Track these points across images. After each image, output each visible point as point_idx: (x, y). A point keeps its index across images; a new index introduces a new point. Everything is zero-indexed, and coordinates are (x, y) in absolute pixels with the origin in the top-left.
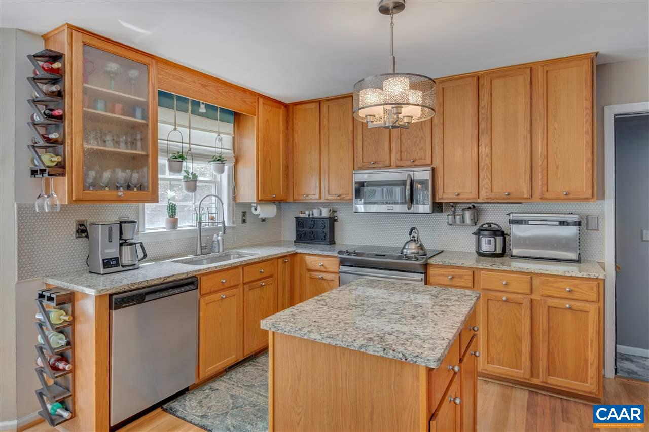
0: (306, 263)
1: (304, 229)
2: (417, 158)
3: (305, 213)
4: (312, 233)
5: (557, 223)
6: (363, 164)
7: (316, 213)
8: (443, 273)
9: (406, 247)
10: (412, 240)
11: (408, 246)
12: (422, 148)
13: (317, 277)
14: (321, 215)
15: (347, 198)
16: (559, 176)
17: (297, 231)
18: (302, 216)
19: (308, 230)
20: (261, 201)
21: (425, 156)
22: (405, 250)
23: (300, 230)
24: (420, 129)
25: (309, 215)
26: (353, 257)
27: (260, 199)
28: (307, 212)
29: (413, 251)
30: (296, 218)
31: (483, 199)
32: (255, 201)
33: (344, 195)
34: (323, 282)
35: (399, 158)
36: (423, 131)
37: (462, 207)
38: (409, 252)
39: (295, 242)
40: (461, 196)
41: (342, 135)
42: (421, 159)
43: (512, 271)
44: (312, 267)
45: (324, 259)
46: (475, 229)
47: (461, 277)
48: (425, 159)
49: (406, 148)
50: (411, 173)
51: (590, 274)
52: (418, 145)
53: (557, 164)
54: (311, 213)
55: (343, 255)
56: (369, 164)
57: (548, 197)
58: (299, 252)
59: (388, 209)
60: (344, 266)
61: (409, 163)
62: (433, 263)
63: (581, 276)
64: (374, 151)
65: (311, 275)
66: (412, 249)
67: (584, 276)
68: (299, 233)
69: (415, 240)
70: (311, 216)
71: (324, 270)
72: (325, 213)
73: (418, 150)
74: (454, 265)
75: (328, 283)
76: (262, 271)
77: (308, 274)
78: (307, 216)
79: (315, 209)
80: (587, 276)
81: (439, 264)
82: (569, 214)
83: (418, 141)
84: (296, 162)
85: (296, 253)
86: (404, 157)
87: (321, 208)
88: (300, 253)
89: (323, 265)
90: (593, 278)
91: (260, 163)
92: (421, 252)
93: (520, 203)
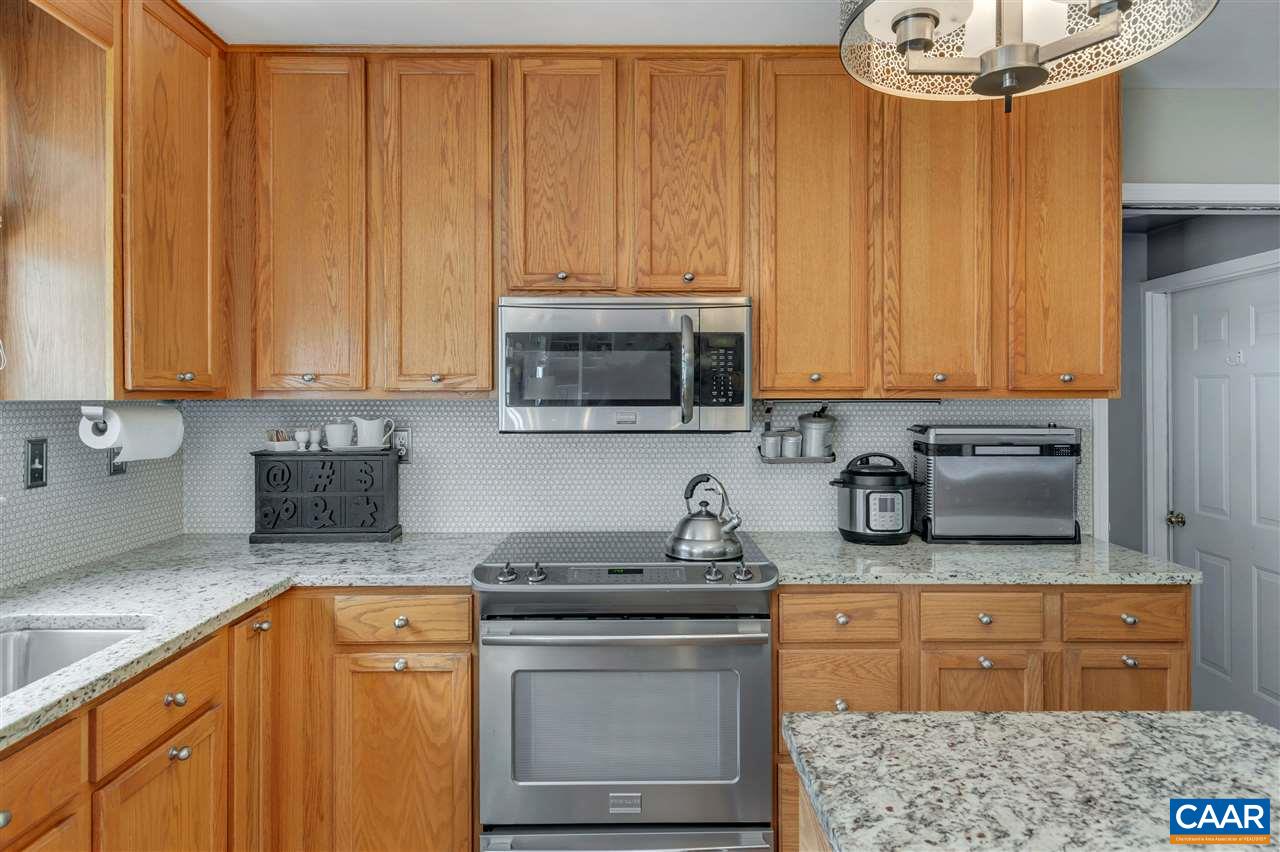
0: (333, 619)
1: (288, 495)
2: (701, 270)
3: (294, 439)
4: (321, 504)
5: (1036, 450)
6: (529, 278)
7: (338, 438)
8: (817, 608)
9: (687, 537)
10: (699, 514)
11: (694, 534)
12: (715, 241)
13: (388, 666)
14: (354, 441)
15: (473, 386)
16: (1049, 336)
17: (261, 503)
18: (279, 447)
19: (308, 496)
20: (132, 398)
21: (726, 263)
22: (684, 547)
23: (274, 495)
24: (708, 187)
25: (307, 446)
26: (532, 587)
27: (129, 387)
28: (301, 435)
29: (709, 547)
30: (258, 455)
31: (877, 390)
32: (110, 396)
33: (460, 375)
34: (408, 680)
35: (646, 267)
36: (716, 189)
37: (800, 413)
38: (697, 550)
39: (253, 540)
40: (824, 384)
41: (451, 180)
42: (710, 272)
43: (1005, 585)
44: (362, 634)
45: (409, 599)
46: (836, 470)
47: (868, 614)
48: (724, 273)
49: (667, 238)
50: (693, 313)
51: (1175, 575)
52: (702, 232)
53: (1046, 305)
54: (316, 436)
55: (497, 582)
56: (550, 280)
57: (1027, 386)
58: (308, 584)
59: (619, 423)
60: (490, 618)
61: (676, 282)
62: (793, 582)
63: (1155, 582)
64: (564, 238)
65: (355, 661)
66: (703, 540)
67: (1162, 582)
68: (265, 509)
69: (709, 515)
70: (315, 447)
71: (411, 638)
72: (370, 435)
73: (702, 243)
74: (855, 582)
75: (428, 686)
76: (180, 697)
77: (344, 663)
78: (302, 449)
79: (334, 422)
80: (1169, 582)
81: (812, 582)
82: (1049, 426)
83: (703, 220)
84: (267, 258)
85: (293, 588)
86: (661, 261)
87: (354, 419)
88: (312, 588)
89: (407, 623)
90: (1181, 585)
91: (133, 242)
92: (730, 549)
93: (938, 401)
